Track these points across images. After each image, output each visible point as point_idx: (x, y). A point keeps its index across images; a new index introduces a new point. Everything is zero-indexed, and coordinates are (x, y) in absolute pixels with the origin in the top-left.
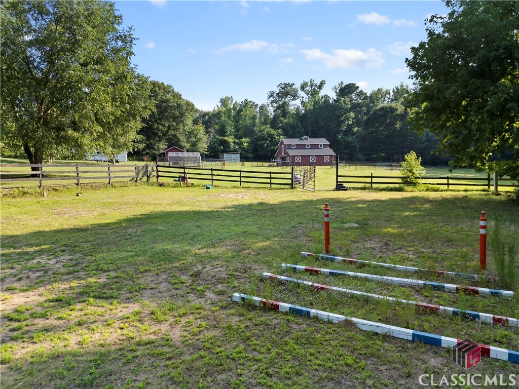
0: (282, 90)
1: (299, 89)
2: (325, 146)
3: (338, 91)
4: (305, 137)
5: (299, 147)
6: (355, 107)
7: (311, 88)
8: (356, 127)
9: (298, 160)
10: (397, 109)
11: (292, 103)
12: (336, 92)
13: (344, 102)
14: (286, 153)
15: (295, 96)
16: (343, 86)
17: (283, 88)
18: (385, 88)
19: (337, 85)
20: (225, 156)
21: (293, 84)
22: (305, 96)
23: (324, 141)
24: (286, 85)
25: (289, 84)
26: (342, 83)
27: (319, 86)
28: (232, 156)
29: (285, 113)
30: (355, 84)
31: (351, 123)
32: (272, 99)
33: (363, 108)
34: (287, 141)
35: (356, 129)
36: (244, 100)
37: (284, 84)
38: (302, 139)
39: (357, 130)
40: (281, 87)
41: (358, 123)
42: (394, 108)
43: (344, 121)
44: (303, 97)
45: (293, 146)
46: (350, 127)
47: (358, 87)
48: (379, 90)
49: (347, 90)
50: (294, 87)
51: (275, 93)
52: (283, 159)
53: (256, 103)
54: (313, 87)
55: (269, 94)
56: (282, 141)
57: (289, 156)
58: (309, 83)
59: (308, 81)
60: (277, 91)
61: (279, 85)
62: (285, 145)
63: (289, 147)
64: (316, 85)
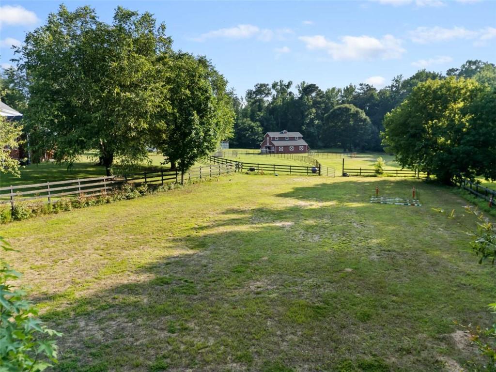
2: (300, 138)
3: (301, 89)
4: (285, 131)
6: (316, 104)
8: (316, 120)
9: (281, 149)
10: (351, 110)
11: (265, 99)
12: (299, 90)
13: (308, 99)
14: (271, 143)
15: (267, 95)
18: (337, 87)
19: (300, 84)
21: (267, 85)
22: (276, 93)
23: (298, 134)
24: (262, 85)
26: (304, 82)
29: (260, 108)
30: (315, 85)
31: (313, 117)
33: (322, 105)
34: (271, 135)
35: (316, 122)
37: (260, 84)
38: (282, 133)
39: (318, 123)
41: (317, 117)
42: (348, 109)
43: (307, 115)
44: (274, 95)
46: (312, 120)
47: (318, 87)
48: (334, 89)
49: (308, 89)
51: (252, 92)
52: (268, 148)
56: (268, 134)
58: (279, 84)
59: (278, 81)
62: (270, 138)
64: (285, 85)
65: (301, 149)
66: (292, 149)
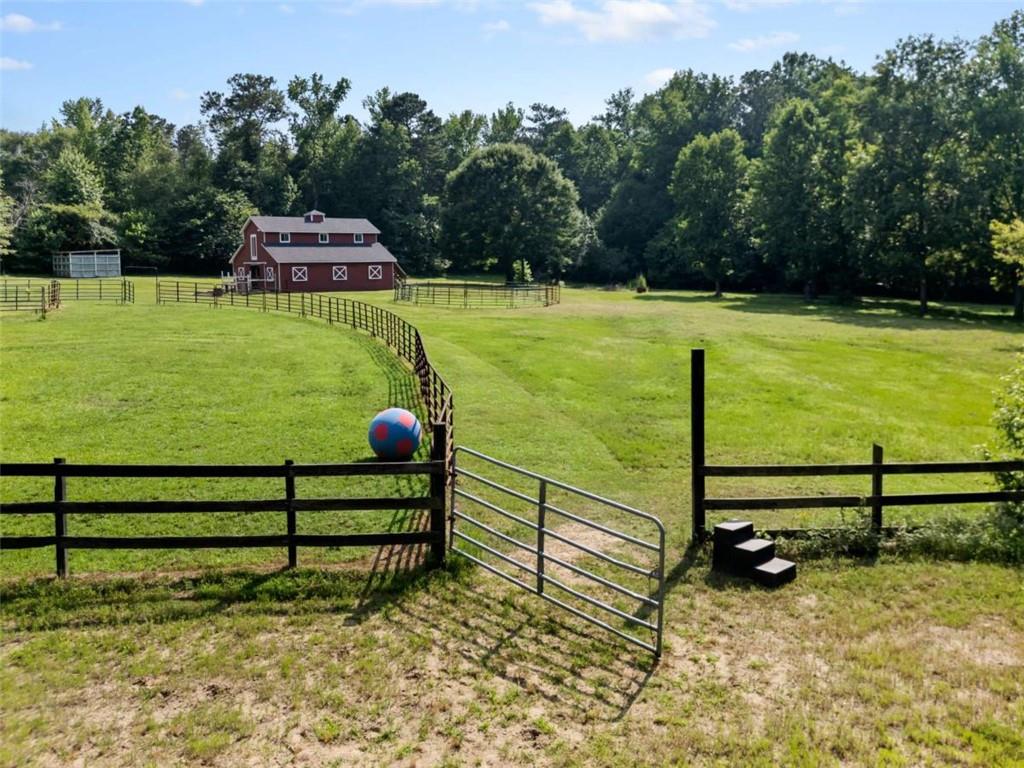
0: (241, 93)
1: (286, 94)
2: (368, 240)
3: (377, 109)
4: (314, 212)
5: (301, 240)
6: (418, 148)
7: (317, 94)
9: (300, 276)
11: (270, 126)
12: (372, 111)
14: (263, 255)
15: (276, 112)
16: (390, 98)
17: (244, 88)
18: (476, 112)
19: (374, 95)
20: (74, 260)
21: (271, 80)
22: (302, 113)
23: (363, 226)
24: (253, 80)
25: (259, 78)
26: (385, 91)
27: (335, 92)
28: (96, 259)
29: (251, 152)
30: (417, 96)
32: (213, 112)
34: (266, 224)
36: (132, 110)
37: (247, 76)
38: (309, 219)
39: (429, 201)
40: (239, 85)
42: (516, 156)
44: (296, 115)
45: (284, 237)
47: (425, 104)
48: (467, 115)
49: (399, 108)
50: (272, 87)
51: (223, 99)
52: (256, 271)
53: (168, 122)
54: (321, 94)
55: (206, 98)
56: (251, 223)
57: (275, 265)
58: (310, 84)
59: (306, 75)
60: (229, 95)
61: (233, 79)
62: (260, 234)
63: (273, 239)
64: (327, 90)
65: (376, 274)
66: (340, 275)
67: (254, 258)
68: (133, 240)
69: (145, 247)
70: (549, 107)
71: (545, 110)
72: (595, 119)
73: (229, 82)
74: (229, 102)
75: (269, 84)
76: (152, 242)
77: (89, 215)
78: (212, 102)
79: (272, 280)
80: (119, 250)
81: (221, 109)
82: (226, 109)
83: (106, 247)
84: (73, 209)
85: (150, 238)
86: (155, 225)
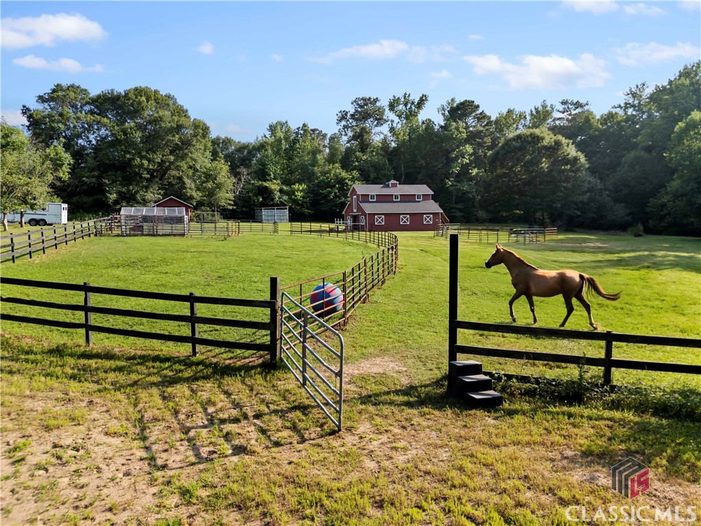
0: (359, 110)
1: (387, 109)
2: (426, 197)
3: (447, 113)
4: (392, 181)
5: (382, 199)
6: (473, 137)
7: (406, 106)
8: (475, 167)
9: (380, 221)
12: (443, 114)
13: (457, 129)
14: (360, 209)
16: (455, 105)
17: (361, 107)
19: (445, 103)
20: (265, 213)
21: (376, 100)
22: (396, 119)
23: (424, 189)
24: (367, 101)
25: (370, 98)
26: (453, 100)
27: (418, 103)
28: (276, 212)
29: (364, 146)
30: (473, 102)
31: (468, 161)
32: (343, 123)
33: (486, 139)
34: (361, 188)
35: (475, 171)
36: (301, 126)
37: (362, 99)
38: (388, 186)
39: (477, 173)
40: (358, 105)
41: (477, 161)
43: (457, 158)
44: (392, 121)
45: (372, 197)
46: (465, 168)
47: (478, 106)
48: (510, 112)
49: (460, 111)
50: (378, 104)
51: (349, 115)
52: (355, 218)
53: (323, 132)
54: (409, 106)
55: (340, 115)
56: (354, 189)
57: (364, 214)
58: (403, 100)
60: (352, 111)
61: (355, 101)
62: (358, 196)
63: (365, 198)
64: (413, 103)
65: (428, 220)
66: (405, 220)
67: (355, 211)
68: (295, 202)
69: (302, 206)
70: (575, 101)
71: (572, 104)
72: (615, 107)
73: (352, 103)
74: (352, 116)
75: (376, 102)
76: (305, 202)
77: (273, 187)
78: (343, 116)
79: (364, 224)
80: (287, 207)
81: (348, 120)
82: (351, 121)
83: (281, 205)
84: (265, 184)
85: (305, 200)
86: (307, 193)
